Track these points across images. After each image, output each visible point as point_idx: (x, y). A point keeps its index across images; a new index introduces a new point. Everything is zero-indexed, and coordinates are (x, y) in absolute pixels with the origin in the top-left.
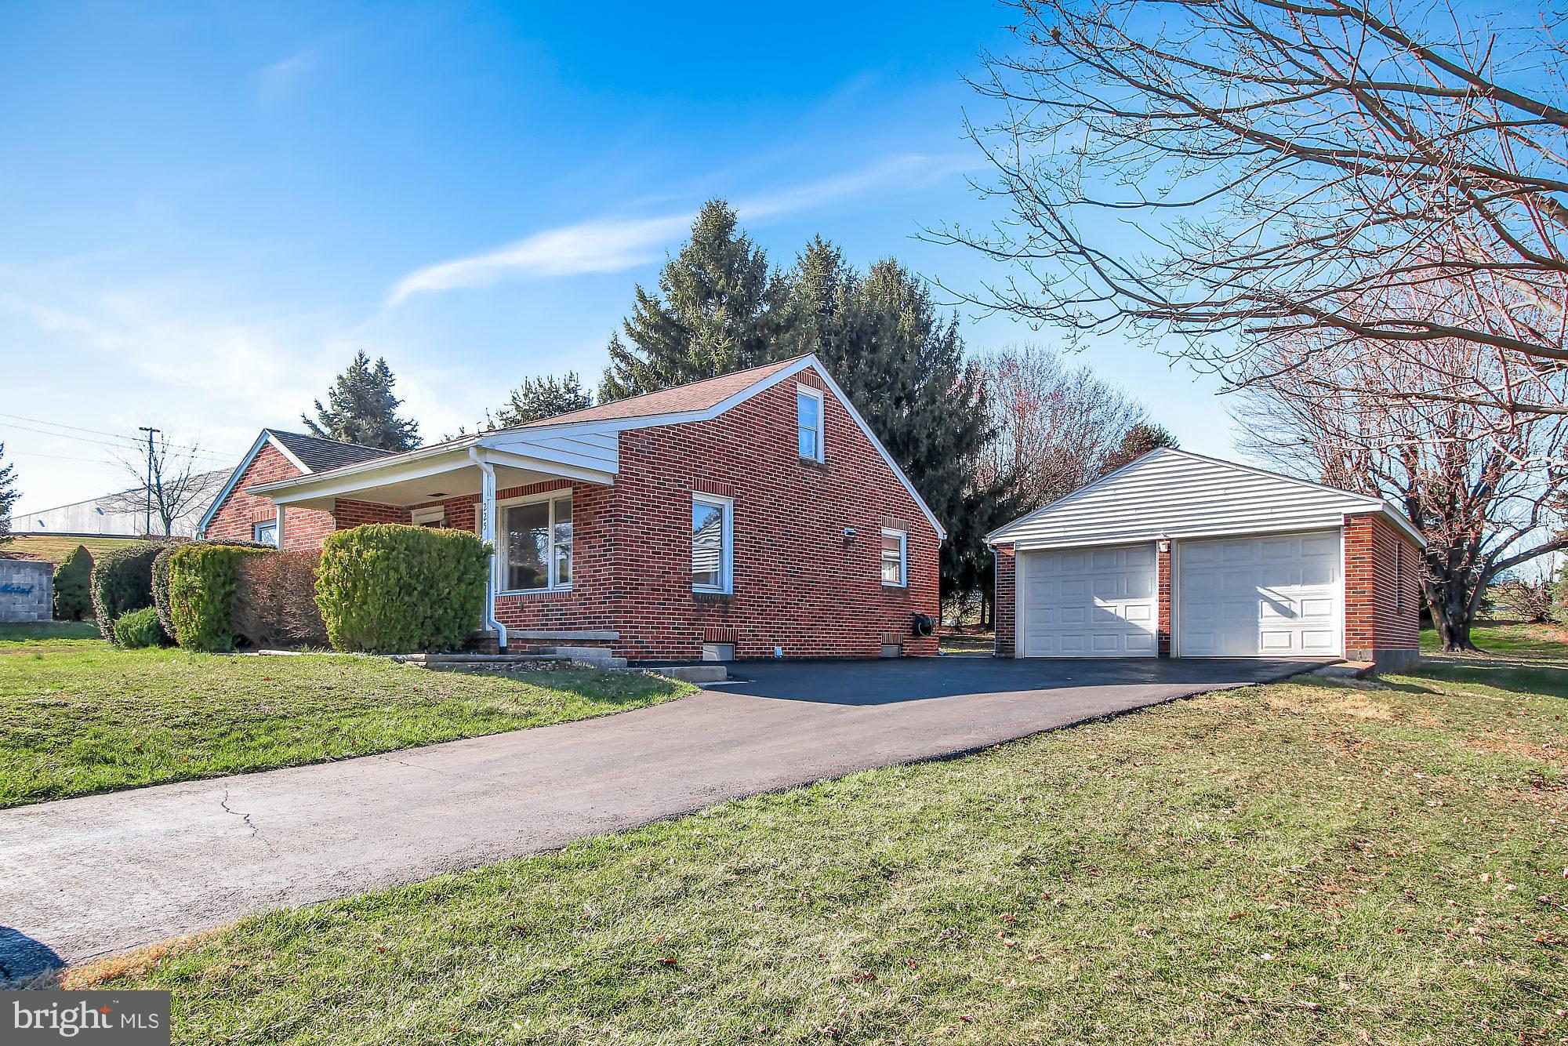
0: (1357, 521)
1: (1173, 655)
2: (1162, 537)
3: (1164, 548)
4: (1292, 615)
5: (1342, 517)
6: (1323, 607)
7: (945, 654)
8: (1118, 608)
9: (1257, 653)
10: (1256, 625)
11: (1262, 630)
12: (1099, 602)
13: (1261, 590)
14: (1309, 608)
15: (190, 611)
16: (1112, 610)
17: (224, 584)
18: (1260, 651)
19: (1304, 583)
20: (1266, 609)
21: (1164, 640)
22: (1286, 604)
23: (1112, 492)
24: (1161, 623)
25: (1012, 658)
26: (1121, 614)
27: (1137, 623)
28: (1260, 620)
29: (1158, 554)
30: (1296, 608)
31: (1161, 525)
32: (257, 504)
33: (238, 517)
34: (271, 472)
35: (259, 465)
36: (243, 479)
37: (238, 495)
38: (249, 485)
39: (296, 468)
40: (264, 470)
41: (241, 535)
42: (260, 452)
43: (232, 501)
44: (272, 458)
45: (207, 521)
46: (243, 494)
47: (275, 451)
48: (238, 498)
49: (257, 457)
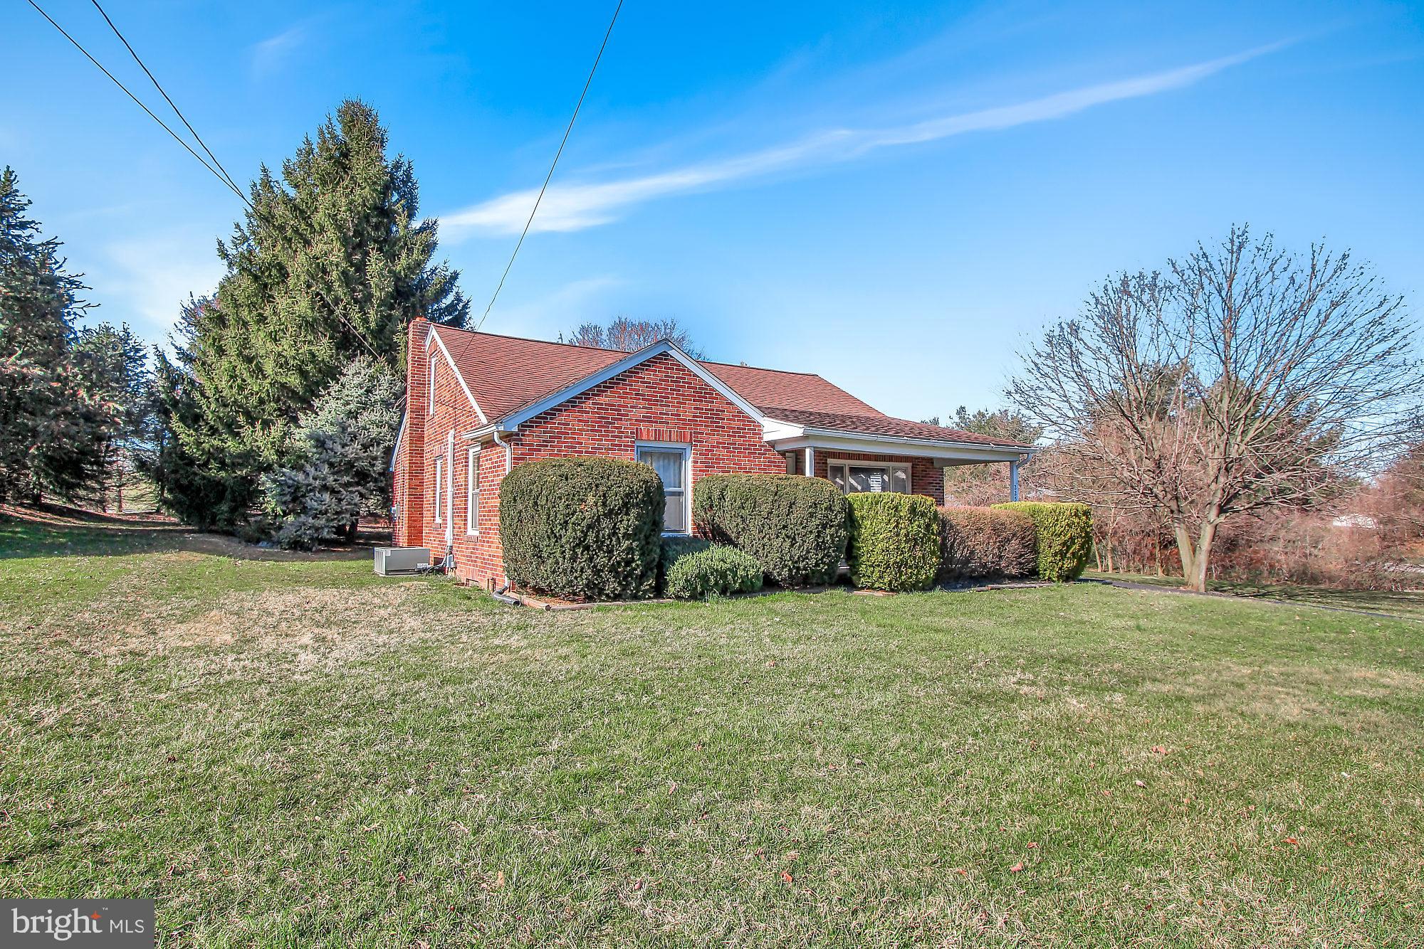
32: (647, 419)
33: (603, 427)
34: (674, 390)
35: (647, 376)
36: (615, 383)
37: (603, 399)
38: (627, 393)
39: (723, 397)
40: (658, 384)
41: (610, 449)
42: (648, 360)
43: (588, 405)
44: (675, 374)
45: (522, 420)
46: (613, 401)
47: (679, 367)
48: (602, 404)
49: (645, 365)
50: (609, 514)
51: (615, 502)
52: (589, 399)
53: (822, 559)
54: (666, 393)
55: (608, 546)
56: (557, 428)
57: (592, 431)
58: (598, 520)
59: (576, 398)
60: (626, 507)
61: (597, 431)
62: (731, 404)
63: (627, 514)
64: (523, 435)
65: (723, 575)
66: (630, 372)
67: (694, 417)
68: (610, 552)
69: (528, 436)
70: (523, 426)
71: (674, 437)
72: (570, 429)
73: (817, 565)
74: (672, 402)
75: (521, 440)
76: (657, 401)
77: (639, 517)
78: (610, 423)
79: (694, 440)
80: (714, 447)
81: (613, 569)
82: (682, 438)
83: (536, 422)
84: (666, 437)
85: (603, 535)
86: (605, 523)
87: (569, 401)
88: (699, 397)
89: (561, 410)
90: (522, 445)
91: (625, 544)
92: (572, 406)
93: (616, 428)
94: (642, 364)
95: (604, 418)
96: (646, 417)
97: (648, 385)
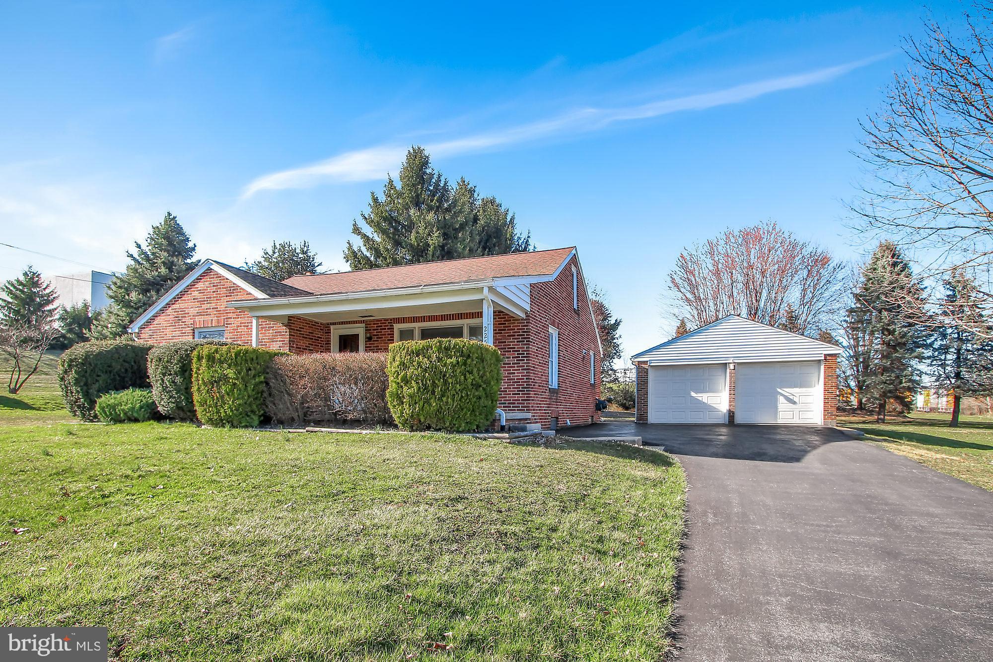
0: (830, 358)
1: (735, 423)
2: (731, 361)
3: (732, 367)
4: (794, 403)
5: (823, 355)
6: (809, 399)
7: (605, 421)
8: (704, 397)
9: (777, 421)
10: (776, 407)
11: (779, 410)
12: (693, 394)
13: (779, 390)
14: (803, 399)
15: (223, 397)
16: (700, 399)
17: (254, 376)
18: (778, 420)
19: (801, 387)
20: (781, 399)
21: (731, 415)
22: (791, 397)
23: (705, 337)
24: (730, 406)
25: (647, 423)
26: (705, 400)
27: (714, 405)
28: (779, 405)
29: (728, 371)
30: (796, 399)
31: (731, 356)
32: (200, 314)
33: (177, 323)
34: (214, 292)
35: (200, 285)
36: (183, 295)
37: (176, 306)
38: (189, 300)
39: (244, 290)
40: (206, 290)
41: (180, 336)
42: (201, 276)
43: (170, 311)
44: (216, 281)
45: (139, 325)
46: (182, 306)
47: (219, 276)
48: (176, 309)
49: (198, 279)
50: (66, 371)
51: (66, 364)
52: (170, 307)
53: (169, 399)
54: (210, 295)
57: (171, 326)
58: (64, 375)
60: (70, 367)
61: (173, 326)
62: (250, 294)
64: (141, 334)
65: (114, 408)
66: (190, 286)
70: (141, 328)
71: (214, 323)
72: (161, 327)
73: (168, 403)
74: (213, 300)
76: (205, 301)
78: (180, 320)
79: (226, 324)
84: (210, 324)
85: (67, 383)
87: (160, 310)
88: (229, 293)
89: (157, 316)
91: (75, 389)
92: (162, 313)
93: (183, 322)
94: (197, 279)
95: (176, 317)
96: (199, 313)
97: (200, 292)
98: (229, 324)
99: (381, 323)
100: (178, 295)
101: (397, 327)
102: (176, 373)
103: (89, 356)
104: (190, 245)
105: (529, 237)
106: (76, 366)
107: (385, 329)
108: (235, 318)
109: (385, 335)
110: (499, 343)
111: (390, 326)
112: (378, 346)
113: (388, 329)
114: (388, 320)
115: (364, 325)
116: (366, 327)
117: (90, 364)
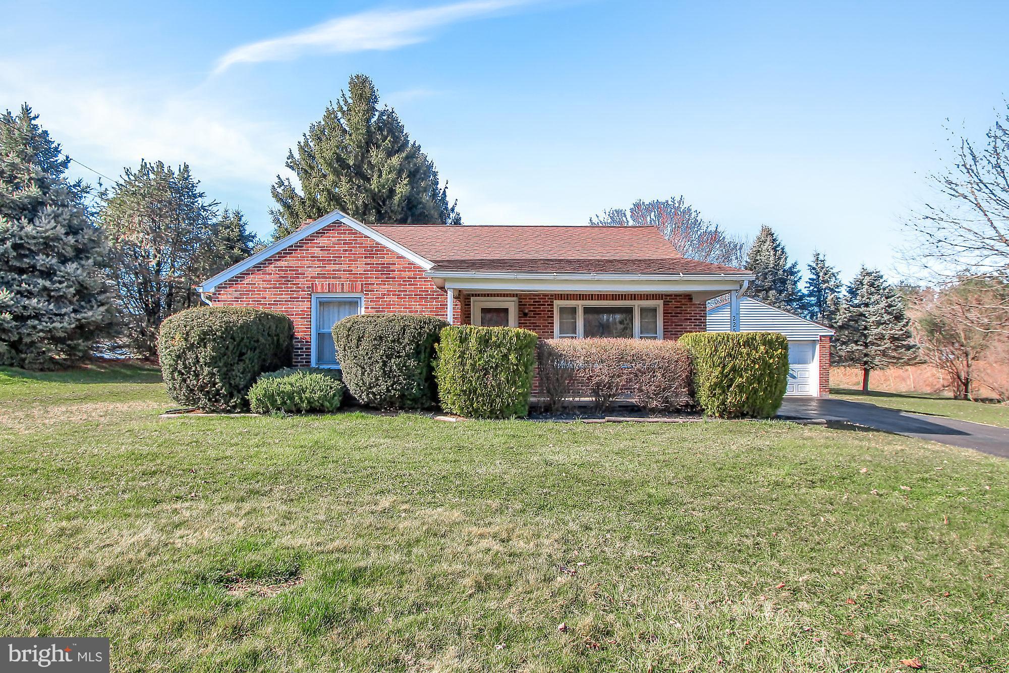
0: (824, 339)
5: (819, 336)
6: (806, 374)
19: (799, 363)
30: (795, 374)
32: (321, 276)
33: (284, 284)
34: (346, 250)
35: (322, 241)
36: (293, 250)
37: (282, 263)
38: (304, 257)
39: (393, 252)
40: (332, 247)
41: (290, 301)
42: (323, 229)
43: (271, 268)
44: (348, 237)
45: (217, 283)
46: (292, 263)
47: (352, 232)
48: (282, 267)
49: (320, 233)
50: (191, 347)
51: (194, 338)
52: (271, 264)
53: (392, 386)
54: (340, 254)
55: (194, 371)
56: (246, 288)
57: (274, 288)
58: (184, 352)
59: (262, 264)
60: (203, 341)
61: (278, 288)
62: (402, 257)
63: (205, 347)
64: (219, 294)
65: (291, 396)
66: (306, 240)
67: (365, 271)
68: (197, 375)
69: (223, 294)
70: (220, 288)
71: (346, 288)
72: (256, 288)
73: (388, 391)
74: (345, 261)
75: (218, 298)
76: (331, 260)
77: (213, 349)
78: (289, 281)
79: (366, 289)
80: (384, 294)
81: (201, 389)
82: (352, 289)
83: (229, 284)
84: (339, 289)
85: (189, 363)
86: (189, 354)
87: (255, 267)
88: (370, 254)
89: (249, 274)
90: (218, 301)
91: (206, 370)
92: (258, 271)
93: (294, 284)
94: (317, 233)
95: (283, 277)
96: (321, 274)
97: (323, 249)
98: (371, 291)
99: (539, 299)
100: (285, 249)
101: (557, 303)
102: (407, 355)
103: (231, 328)
104: (61, 158)
105: (446, 188)
106: (214, 340)
107: (545, 305)
108: (380, 284)
109: (544, 311)
110: (675, 325)
111: (551, 302)
112: (536, 323)
113: (548, 305)
114: (548, 296)
115: (515, 299)
116: (520, 302)
117: (233, 338)
